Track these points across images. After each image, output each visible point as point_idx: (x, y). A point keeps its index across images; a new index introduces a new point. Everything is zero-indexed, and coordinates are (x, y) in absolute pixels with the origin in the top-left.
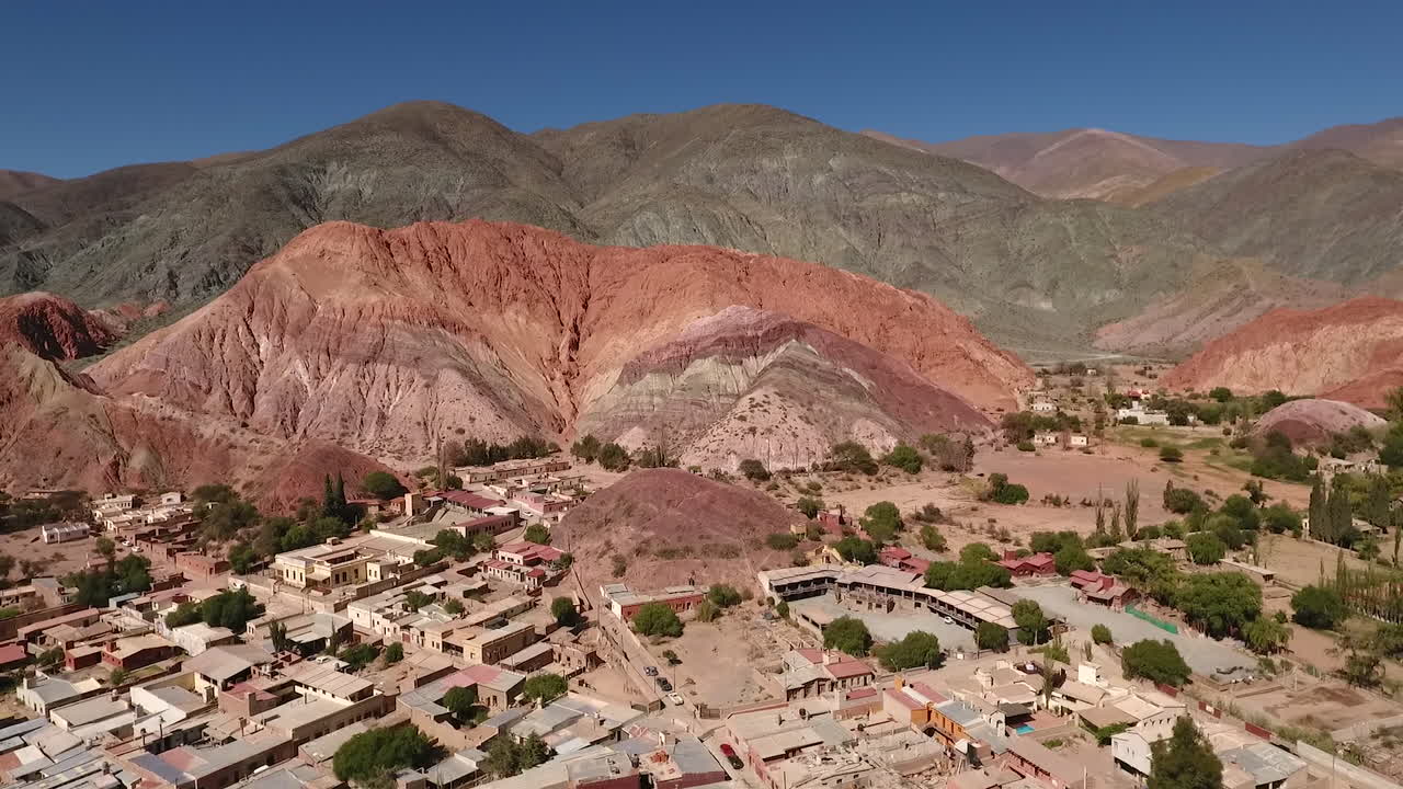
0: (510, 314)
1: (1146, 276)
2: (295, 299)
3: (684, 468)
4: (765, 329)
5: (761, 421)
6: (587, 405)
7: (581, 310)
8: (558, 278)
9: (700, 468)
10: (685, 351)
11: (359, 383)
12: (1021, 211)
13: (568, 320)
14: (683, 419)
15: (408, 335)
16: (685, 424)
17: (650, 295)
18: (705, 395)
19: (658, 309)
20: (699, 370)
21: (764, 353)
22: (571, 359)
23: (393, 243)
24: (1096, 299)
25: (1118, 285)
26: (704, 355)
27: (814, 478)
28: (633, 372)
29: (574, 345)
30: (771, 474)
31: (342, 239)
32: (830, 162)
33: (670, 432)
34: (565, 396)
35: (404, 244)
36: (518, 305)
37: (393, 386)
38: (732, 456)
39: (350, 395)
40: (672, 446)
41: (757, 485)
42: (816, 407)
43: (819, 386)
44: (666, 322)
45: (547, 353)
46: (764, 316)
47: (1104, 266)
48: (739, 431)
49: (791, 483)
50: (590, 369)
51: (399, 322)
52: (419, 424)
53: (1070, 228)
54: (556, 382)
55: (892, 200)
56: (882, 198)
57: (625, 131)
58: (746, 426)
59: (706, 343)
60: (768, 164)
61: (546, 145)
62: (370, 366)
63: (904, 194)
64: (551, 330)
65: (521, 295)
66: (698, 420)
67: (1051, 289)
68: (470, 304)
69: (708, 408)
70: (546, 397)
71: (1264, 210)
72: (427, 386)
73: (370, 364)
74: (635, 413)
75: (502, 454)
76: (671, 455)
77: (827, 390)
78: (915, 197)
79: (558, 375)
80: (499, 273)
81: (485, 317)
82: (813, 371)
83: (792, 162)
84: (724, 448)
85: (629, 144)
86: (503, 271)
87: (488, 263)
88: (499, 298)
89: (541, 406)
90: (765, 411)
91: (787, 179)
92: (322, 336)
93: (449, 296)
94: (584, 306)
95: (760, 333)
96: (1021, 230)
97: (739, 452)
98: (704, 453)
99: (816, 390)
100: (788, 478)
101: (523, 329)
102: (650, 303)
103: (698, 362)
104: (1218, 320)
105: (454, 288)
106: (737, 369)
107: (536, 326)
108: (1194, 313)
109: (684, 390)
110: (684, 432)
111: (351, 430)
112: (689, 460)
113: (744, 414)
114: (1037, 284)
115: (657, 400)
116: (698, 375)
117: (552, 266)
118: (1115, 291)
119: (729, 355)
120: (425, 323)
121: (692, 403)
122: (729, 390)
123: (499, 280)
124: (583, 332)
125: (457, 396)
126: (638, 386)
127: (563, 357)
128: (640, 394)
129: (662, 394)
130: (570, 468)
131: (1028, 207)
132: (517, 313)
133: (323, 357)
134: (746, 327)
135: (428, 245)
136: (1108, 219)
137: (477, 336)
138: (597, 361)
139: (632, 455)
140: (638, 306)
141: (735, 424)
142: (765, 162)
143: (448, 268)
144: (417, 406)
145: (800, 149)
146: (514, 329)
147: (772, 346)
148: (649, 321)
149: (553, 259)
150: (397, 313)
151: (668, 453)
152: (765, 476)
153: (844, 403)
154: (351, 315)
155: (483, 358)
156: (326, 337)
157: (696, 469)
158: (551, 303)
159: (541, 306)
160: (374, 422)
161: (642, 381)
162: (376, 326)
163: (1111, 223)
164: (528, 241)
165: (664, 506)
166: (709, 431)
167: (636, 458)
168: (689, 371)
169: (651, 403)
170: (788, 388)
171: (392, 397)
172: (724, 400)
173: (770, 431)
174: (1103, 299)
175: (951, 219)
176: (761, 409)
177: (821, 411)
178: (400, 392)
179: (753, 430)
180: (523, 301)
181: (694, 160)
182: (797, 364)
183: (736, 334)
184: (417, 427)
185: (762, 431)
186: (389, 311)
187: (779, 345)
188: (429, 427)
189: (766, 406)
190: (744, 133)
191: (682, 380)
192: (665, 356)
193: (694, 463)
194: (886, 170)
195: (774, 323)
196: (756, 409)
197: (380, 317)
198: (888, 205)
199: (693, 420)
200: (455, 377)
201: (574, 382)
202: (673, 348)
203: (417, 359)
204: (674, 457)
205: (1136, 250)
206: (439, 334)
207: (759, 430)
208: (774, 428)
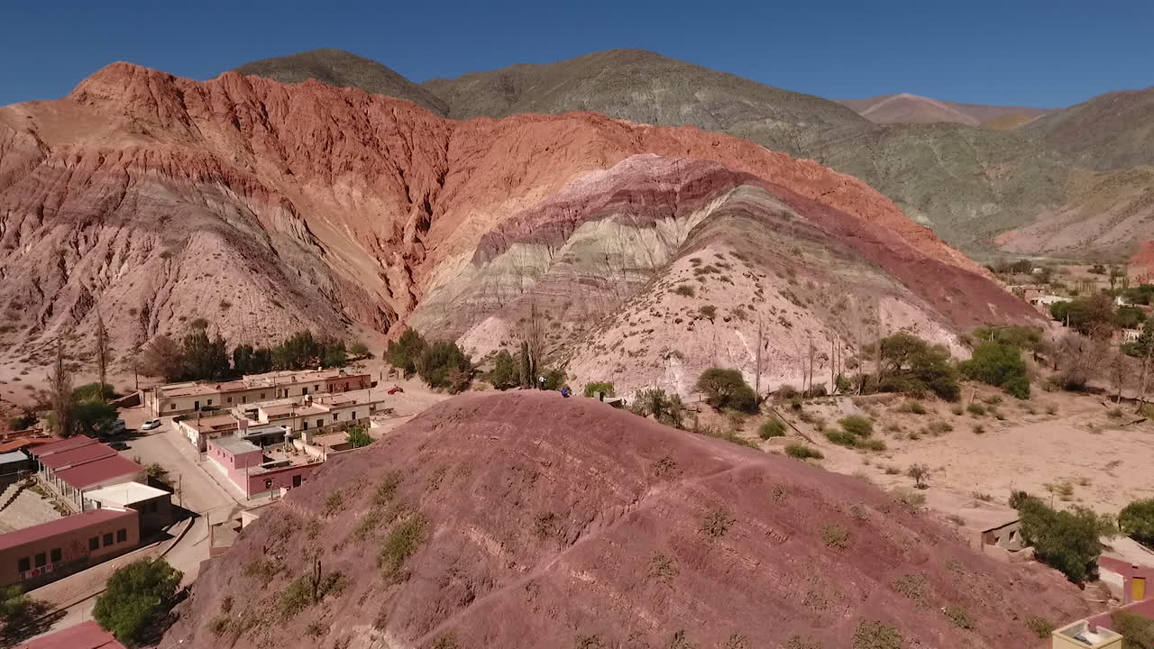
0: (341, 185)
1: (1020, 191)
2: (17, 145)
3: (577, 390)
4: (685, 182)
5: (722, 296)
6: (430, 297)
7: (435, 185)
8: (408, 151)
9: (610, 386)
10: (568, 214)
11: (64, 253)
12: (884, 134)
13: (417, 196)
14: (568, 305)
15: (161, 188)
16: (571, 312)
17: (521, 159)
18: (601, 269)
19: (530, 177)
20: (590, 235)
21: (687, 213)
22: (417, 240)
23: (188, 92)
24: (973, 214)
25: (992, 199)
26: (598, 215)
27: (847, 407)
28: (493, 245)
29: (423, 225)
30: (760, 400)
31: (112, 80)
32: (697, 95)
33: (546, 324)
34: (403, 285)
35: (203, 94)
36: (350, 176)
37: (116, 259)
38: (673, 361)
39: (42, 267)
40: (550, 349)
41: (737, 423)
42: (803, 280)
43: (799, 244)
44: (542, 189)
45: (385, 234)
46: (681, 166)
47: (974, 182)
48: (682, 315)
49: (806, 419)
50: (441, 251)
51: (153, 172)
52: (133, 312)
53: (936, 151)
54: (395, 268)
55: (757, 126)
56: (747, 124)
57: (506, 77)
58: (695, 304)
59: (599, 203)
60: (640, 97)
61: (435, 92)
62: (91, 231)
63: (768, 121)
64: (395, 207)
65: (358, 164)
66: (591, 307)
67: (924, 205)
68: (289, 172)
69: (608, 289)
70: (373, 285)
71: (1085, 148)
72: (165, 256)
73: (94, 227)
74: (492, 300)
75: (260, 361)
76: (549, 361)
77: (814, 252)
78: (779, 123)
79: (398, 258)
80: (330, 136)
81: (307, 188)
82: (785, 223)
83: (660, 95)
84: (655, 347)
85: (509, 90)
86: (335, 133)
87: (315, 122)
88: (329, 166)
89: (359, 293)
90: (724, 279)
91: (656, 110)
92: (38, 190)
93: (260, 160)
94: (438, 181)
95: (677, 188)
96: (887, 151)
97: (687, 354)
98: (615, 356)
99: (796, 252)
100: (797, 407)
101: (357, 204)
102: (521, 169)
103: (589, 225)
104: (1141, 222)
105: (268, 150)
106: (648, 233)
107: (375, 202)
108: (1104, 218)
109: (568, 261)
110: (570, 325)
111: (23, 322)
112: (584, 371)
113: (688, 284)
114: (909, 200)
115: (527, 281)
116: (591, 241)
117: (402, 136)
118: (991, 205)
119: (636, 214)
120: (195, 176)
121: (582, 282)
122: (638, 262)
123: (329, 144)
124: (436, 209)
125: (209, 271)
126: (498, 262)
127: (408, 237)
128: (501, 271)
129: (534, 273)
130: (374, 384)
131: (891, 131)
132: (351, 184)
133: (32, 218)
134: (658, 180)
135: (237, 97)
136: (972, 141)
137: (274, 198)
138: (450, 241)
139: (482, 363)
140: (504, 173)
141: (671, 301)
142: (635, 95)
143: (262, 128)
144: (140, 284)
145: (668, 84)
146: (344, 203)
147: (696, 203)
148: (521, 189)
149: (403, 128)
150: (155, 159)
151: (544, 358)
152: (750, 405)
153: (852, 273)
154: (88, 164)
155: (280, 228)
156: (45, 191)
157: (604, 389)
158: (398, 176)
159: (383, 178)
160: (68, 309)
161: (506, 255)
162: (117, 176)
163: (975, 144)
164: (373, 110)
165: (527, 538)
166: (621, 317)
167: (486, 369)
168: (576, 237)
169: (518, 285)
170: (750, 248)
171: (112, 273)
172: (631, 277)
173: (740, 314)
174: (980, 213)
175: (815, 144)
176: (716, 276)
177: (810, 286)
178: (126, 265)
179: (709, 312)
180: (361, 171)
181: (568, 95)
182: (756, 213)
183: (645, 187)
184: (128, 317)
185: (726, 315)
186: (142, 157)
187: (710, 201)
188: (152, 319)
189: (725, 273)
190: (614, 71)
191: (565, 249)
192: (540, 222)
193: (597, 375)
194: (748, 102)
195: (698, 173)
196: (707, 276)
197: (127, 165)
198: (753, 130)
199: (584, 307)
200: (214, 242)
201: (418, 269)
202: (551, 211)
203: (164, 219)
204: (556, 365)
205: (1004, 168)
206: (216, 194)
207: (721, 313)
208: (746, 309)
